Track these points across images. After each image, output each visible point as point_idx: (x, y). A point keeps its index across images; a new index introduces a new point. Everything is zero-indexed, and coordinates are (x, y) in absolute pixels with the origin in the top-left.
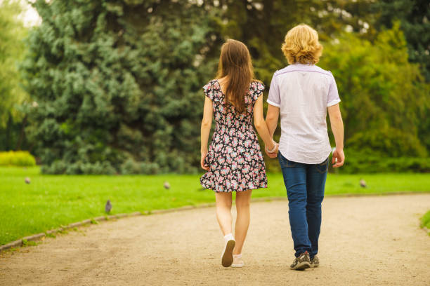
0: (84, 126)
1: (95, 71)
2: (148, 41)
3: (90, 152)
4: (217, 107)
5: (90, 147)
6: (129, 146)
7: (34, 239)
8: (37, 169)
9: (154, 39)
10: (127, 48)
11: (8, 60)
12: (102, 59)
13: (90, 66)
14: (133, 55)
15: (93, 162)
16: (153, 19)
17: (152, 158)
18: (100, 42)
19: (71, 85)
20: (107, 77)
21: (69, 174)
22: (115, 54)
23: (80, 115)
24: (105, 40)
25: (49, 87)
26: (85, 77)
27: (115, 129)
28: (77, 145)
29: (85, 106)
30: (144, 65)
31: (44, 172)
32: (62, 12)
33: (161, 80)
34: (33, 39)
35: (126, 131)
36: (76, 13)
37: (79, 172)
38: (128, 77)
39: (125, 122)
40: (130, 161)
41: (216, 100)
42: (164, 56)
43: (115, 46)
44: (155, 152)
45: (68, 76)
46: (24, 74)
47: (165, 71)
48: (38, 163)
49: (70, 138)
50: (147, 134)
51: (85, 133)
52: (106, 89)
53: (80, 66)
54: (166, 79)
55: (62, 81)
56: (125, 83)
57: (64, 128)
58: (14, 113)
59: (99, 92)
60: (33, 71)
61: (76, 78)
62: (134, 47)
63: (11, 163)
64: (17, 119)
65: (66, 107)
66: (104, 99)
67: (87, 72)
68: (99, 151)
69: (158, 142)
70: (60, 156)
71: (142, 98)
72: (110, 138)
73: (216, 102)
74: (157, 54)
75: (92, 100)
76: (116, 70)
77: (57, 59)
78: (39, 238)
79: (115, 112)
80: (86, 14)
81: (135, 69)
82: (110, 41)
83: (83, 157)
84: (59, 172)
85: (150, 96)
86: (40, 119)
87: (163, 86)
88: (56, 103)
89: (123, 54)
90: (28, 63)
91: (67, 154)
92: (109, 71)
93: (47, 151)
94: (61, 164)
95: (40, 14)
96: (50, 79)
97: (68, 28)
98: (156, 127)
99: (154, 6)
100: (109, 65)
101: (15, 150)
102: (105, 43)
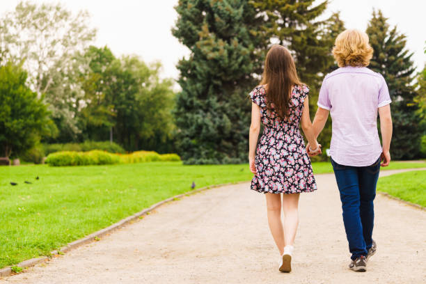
0: (204, 141)
1: (209, 114)
2: (235, 98)
3: (207, 154)
4: (264, 113)
5: (207, 151)
6: (226, 150)
7: (179, 197)
8: (181, 163)
9: (237, 97)
10: (224, 102)
11: (166, 109)
12: (212, 107)
13: (206, 111)
14: (227, 105)
15: (208, 158)
16: (236, 87)
17: (238, 156)
18: (211, 99)
19: (197, 121)
20: (214, 116)
21: (197, 165)
22: (218, 105)
23: (201, 135)
24: (213, 98)
25: (186, 122)
26: (204, 117)
27: (219, 142)
28: (200, 150)
29: (204, 131)
30: (232, 110)
31: (185, 164)
32: (192, 85)
33: (241, 117)
34: (178, 98)
35: (224, 143)
36: (198, 85)
37: (202, 164)
38: (225, 116)
39: (224, 138)
40: (227, 158)
41: (263, 105)
42: (242, 106)
43: (218, 101)
44: (240, 153)
45: (195, 116)
46: (174, 116)
47: (243, 113)
48: (182, 159)
49: (197, 146)
50: (235, 144)
51: (204, 144)
52: (214, 122)
53: (201, 111)
54: (244, 117)
55: (192, 119)
56: (224, 120)
57: (194, 142)
58: (169, 135)
59: (211, 124)
60: (178, 114)
61: (199, 117)
62: (227, 102)
63: (168, 160)
64: (171, 138)
65: (194, 132)
66: (213, 127)
67: (204, 114)
68: (212, 153)
69: (240, 148)
70: (192, 156)
71: (232, 126)
72: (216, 146)
73: (263, 108)
74: (239, 104)
75: (207, 129)
76: (219, 113)
77: (190, 108)
78: (182, 197)
79: (219, 133)
80: (203, 85)
81: (228, 112)
82: (216, 99)
83: (204, 156)
84: (192, 164)
85: (235, 126)
86: (182, 138)
87: (242, 120)
88: (190, 130)
89: (222, 105)
90: (176, 110)
91: (195, 155)
92: (215, 113)
93: (186, 153)
94: (193, 159)
95: (181, 86)
96: (186, 118)
97: (195, 93)
98: (239, 140)
99: (237, 81)
100: (215, 110)
101: (170, 153)
102: (213, 100)
